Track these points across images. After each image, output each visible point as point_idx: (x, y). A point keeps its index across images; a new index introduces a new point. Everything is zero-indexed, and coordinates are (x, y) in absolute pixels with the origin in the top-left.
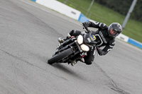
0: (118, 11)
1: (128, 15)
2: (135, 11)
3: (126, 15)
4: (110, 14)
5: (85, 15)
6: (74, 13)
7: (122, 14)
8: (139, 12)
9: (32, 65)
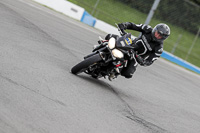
0: (137, 8)
1: (151, 13)
2: (160, 7)
3: (148, 12)
4: (125, 12)
5: (90, 13)
6: (75, 11)
7: (142, 11)
8: (166, 8)
9: (16, 83)
